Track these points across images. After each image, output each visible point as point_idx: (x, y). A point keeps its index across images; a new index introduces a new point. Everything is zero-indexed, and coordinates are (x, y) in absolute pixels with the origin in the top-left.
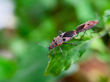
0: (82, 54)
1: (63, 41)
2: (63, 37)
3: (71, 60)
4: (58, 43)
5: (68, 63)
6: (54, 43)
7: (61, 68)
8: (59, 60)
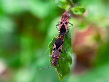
0: (71, 43)
1: (60, 52)
2: (57, 50)
3: (68, 54)
4: (57, 57)
5: (69, 58)
6: (55, 59)
7: (67, 66)
8: (61, 62)
